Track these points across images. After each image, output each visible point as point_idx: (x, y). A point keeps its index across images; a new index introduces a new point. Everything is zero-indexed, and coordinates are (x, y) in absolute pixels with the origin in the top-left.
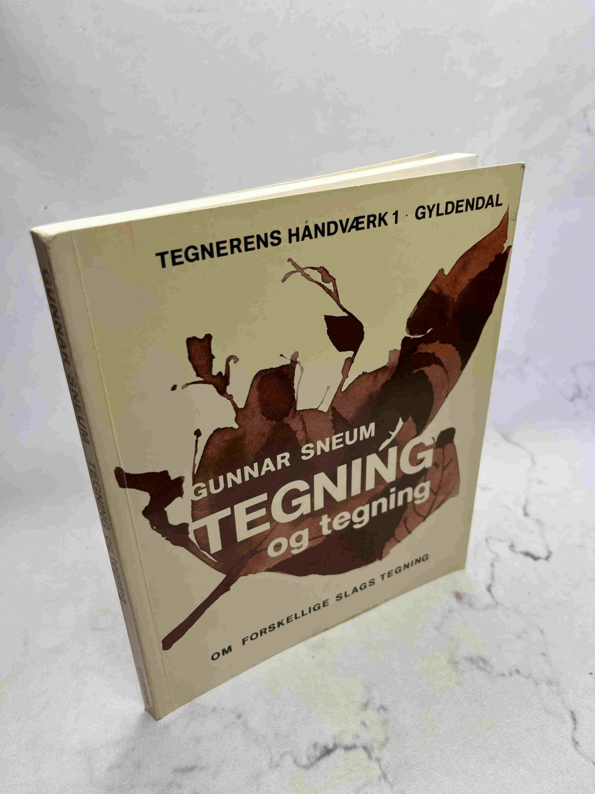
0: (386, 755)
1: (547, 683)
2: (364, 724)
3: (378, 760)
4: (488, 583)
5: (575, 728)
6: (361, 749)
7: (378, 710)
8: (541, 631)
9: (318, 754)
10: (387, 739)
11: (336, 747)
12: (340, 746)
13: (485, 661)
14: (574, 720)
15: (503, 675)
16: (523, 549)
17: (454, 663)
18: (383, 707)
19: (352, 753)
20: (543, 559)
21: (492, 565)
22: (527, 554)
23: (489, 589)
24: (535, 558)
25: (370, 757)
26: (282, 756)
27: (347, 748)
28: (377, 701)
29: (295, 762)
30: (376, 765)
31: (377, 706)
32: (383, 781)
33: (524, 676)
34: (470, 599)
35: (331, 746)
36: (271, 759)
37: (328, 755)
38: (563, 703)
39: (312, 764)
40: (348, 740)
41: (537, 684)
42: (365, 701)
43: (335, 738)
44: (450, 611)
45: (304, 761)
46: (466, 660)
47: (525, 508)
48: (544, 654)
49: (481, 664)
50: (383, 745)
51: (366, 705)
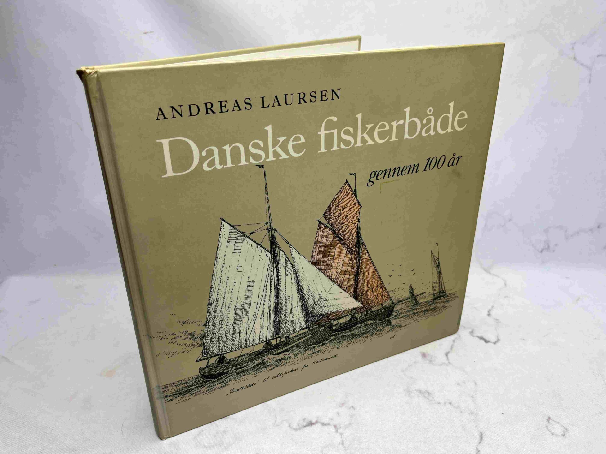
0: (347, 433)
1: (469, 414)
2: (338, 414)
3: (341, 434)
4: (447, 351)
5: (480, 442)
6: (332, 427)
7: (350, 408)
8: (476, 384)
9: (305, 424)
10: (350, 424)
11: (317, 422)
12: (320, 423)
13: (429, 394)
14: (481, 438)
15: (439, 403)
16: (479, 335)
17: (408, 391)
18: (353, 407)
19: (326, 427)
20: (492, 343)
21: (454, 341)
22: (481, 338)
23: (447, 355)
24: (486, 341)
25: (337, 431)
26: (283, 421)
27: (323, 424)
28: (351, 404)
29: (289, 426)
30: (339, 437)
31: (350, 406)
32: (341, 446)
33: (454, 407)
34: (432, 358)
35: (314, 421)
36: (275, 421)
37: (310, 426)
38: (476, 426)
39: (299, 429)
40: (326, 421)
41: (461, 412)
42: (343, 402)
43: (318, 418)
44: (415, 363)
45: (295, 426)
46: (417, 391)
47: (489, 311)
48: (472, 397)
49: (426, 395)
50: (346, 427)
51: (343, 405)
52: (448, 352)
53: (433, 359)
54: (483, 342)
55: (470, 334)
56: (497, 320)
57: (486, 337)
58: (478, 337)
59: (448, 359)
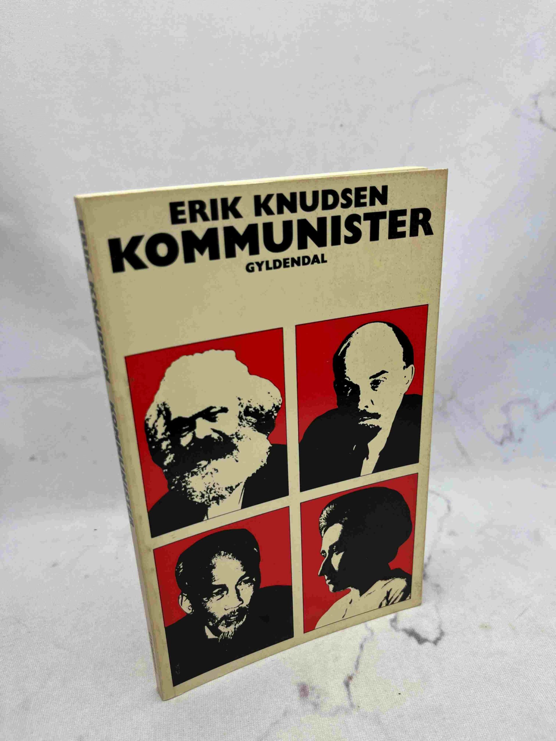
52: (350, 678)
53: (322, 698)
54: (413, 641)
55: (392, 626)
56: (438, 586)
57: (418, 631)
58: (405, 631)
59: (349, 694)
